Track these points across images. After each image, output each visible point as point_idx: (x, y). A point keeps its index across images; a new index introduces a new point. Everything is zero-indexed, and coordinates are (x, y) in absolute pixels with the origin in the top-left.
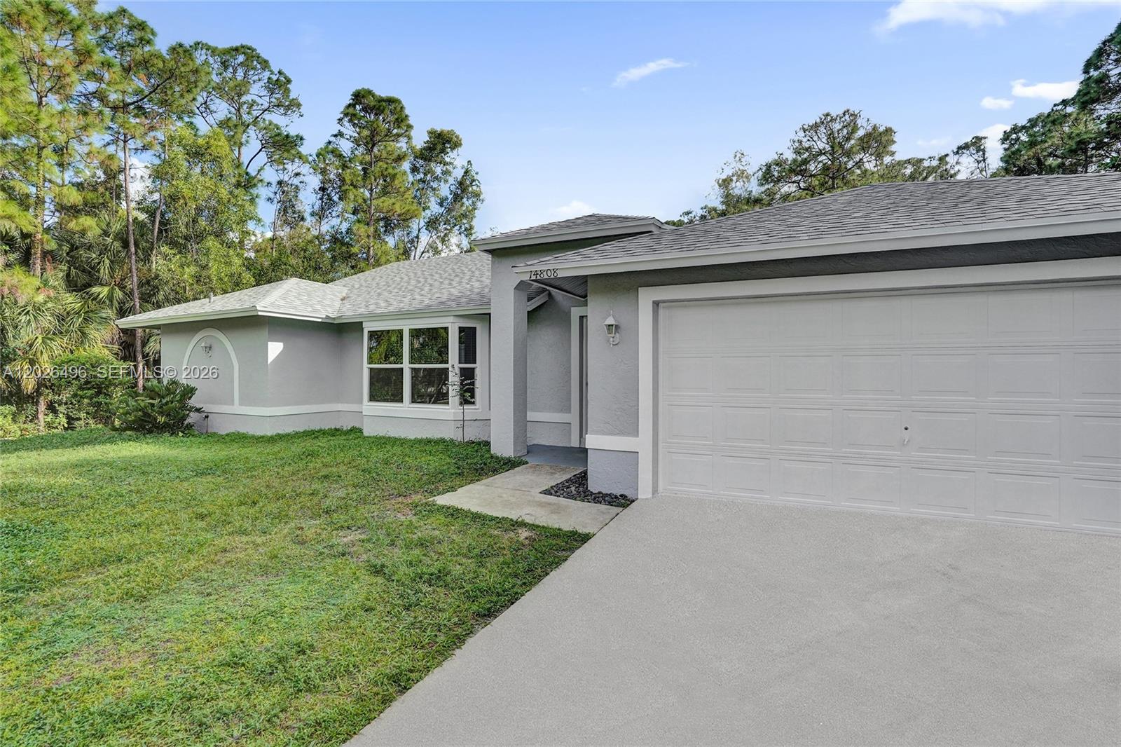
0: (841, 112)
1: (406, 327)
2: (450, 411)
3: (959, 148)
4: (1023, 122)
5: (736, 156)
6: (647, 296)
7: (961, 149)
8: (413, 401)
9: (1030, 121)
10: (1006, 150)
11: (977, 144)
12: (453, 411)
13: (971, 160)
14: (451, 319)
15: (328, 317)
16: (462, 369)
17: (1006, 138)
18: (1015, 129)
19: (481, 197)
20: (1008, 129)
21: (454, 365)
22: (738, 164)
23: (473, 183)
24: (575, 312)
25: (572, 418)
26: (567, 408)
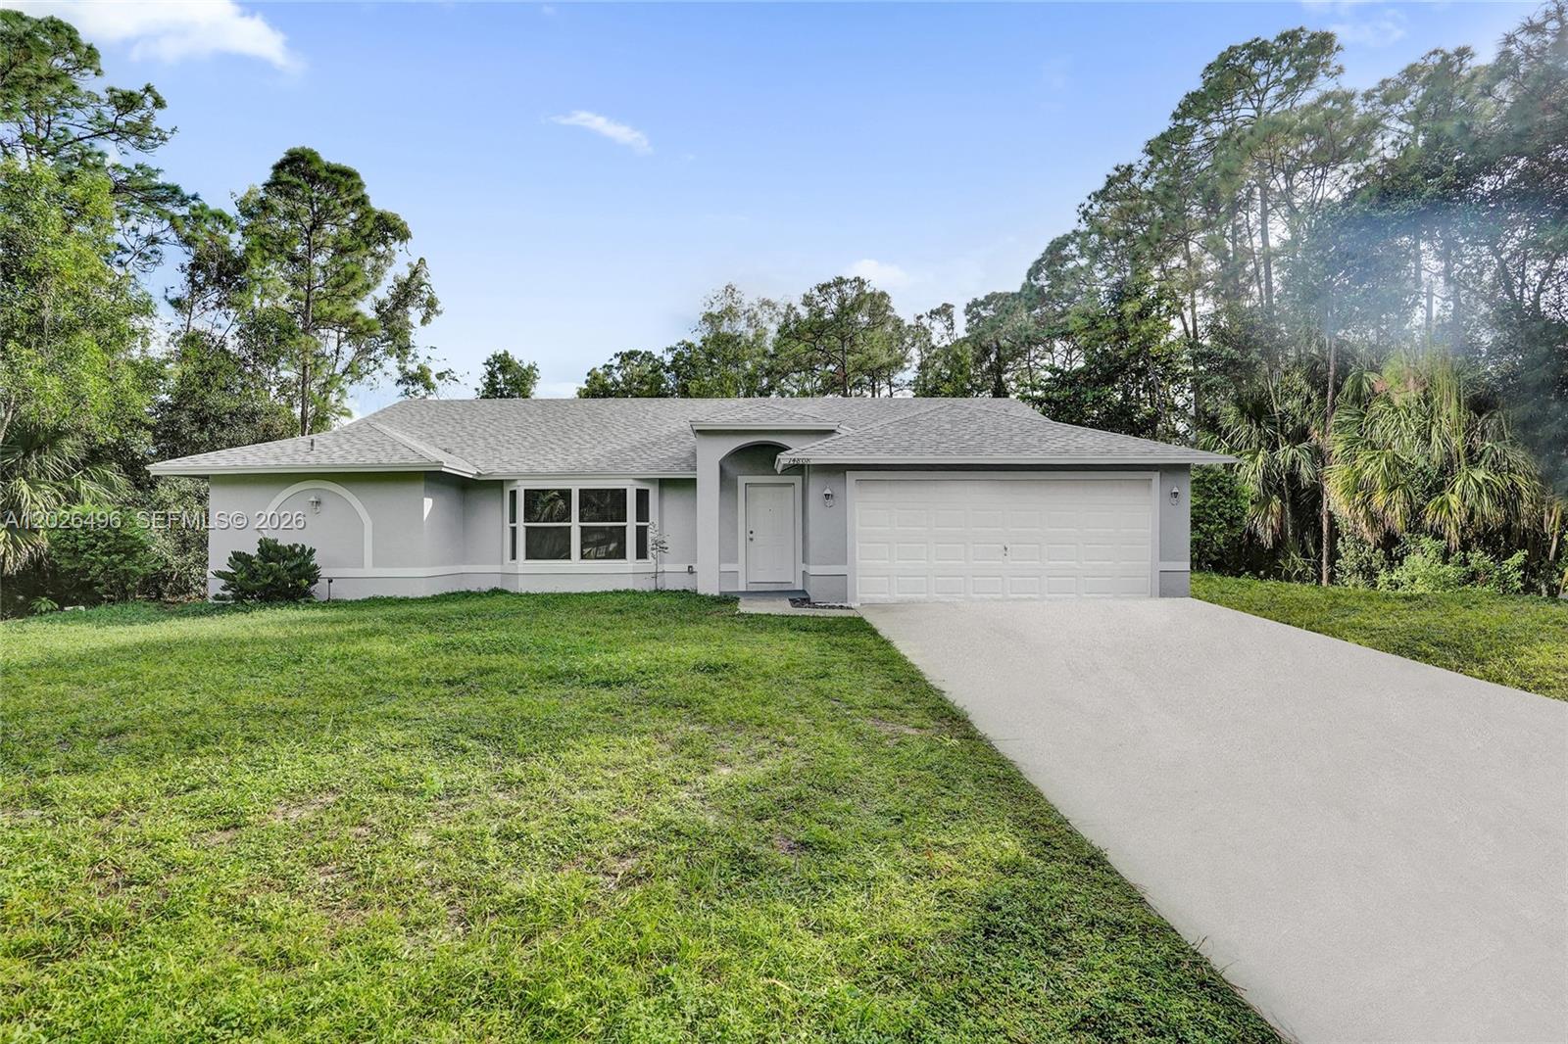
0: (852, 279)
1: (575, 487)
2: (628, 565)
3: (932, 312)
4: (981, 298)
5: (727, 292)
6: (852, 477)
7: (934, 314)
8: (584, 558)
9: (986, 297)
10: (969, 321)
11: (945, 311)
12: (631, 565)
13: (941, 325)
14: (631, 482)
15: (479, 474)
16: (638, 527)
17: (969, 310)
18: (976, 303)
19: (438, 308)
20: (970, 301)
21: (631, 524)
22: (730, 300)
23: (423, 288)
24: (742, 480)
25: (739, 567)
26: (735, 560)
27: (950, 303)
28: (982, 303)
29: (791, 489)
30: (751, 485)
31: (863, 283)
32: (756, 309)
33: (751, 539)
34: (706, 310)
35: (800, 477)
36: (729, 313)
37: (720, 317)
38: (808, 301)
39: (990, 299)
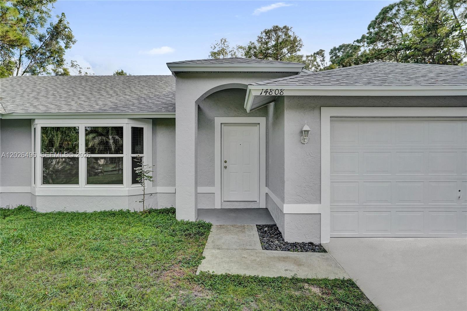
1: (82, 125)
2: (125, 189)
3: (315, 54)
4: (337, 47)
5: (222, 41)
6: (327, 113)
8: (89, 182)
9: (340, 46)
10: (331, 58)
11: (321, 53)
12: (127, 189)
13: (319, 60)
14: (126, 121)
16: (133, 158)
17: (331, 52)
18: (335, 49)
19: (73, 40)
20: (332, 48)
21: (127, 155)
22: (223, 45)
23: (66, 30)
24: (218, 121)
25: (215, 189)
26: (212, 183)
27: (323, 49)
28: (338, 49)
29: (256, 128)
30: (225, 124)
31: (288, 29)
32: (235, 50)
33: (226, 167)
34: (212, 50)
35: (264, 119)
36: (222, 51)
37: (219, 53)
38: (260, 39)
39: (341, 47)
